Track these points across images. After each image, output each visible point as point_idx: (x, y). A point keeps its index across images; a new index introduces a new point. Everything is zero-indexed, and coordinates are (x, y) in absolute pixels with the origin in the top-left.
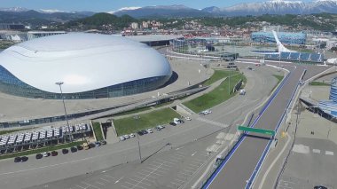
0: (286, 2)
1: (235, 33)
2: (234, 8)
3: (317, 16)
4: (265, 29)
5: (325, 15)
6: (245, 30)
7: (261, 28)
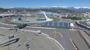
0: (45, 7)
1: (34, 13)
2: (35, 8)
3: (52, 9)
4: (41, 12)
5: (54, 9)
6: (36, 12)
7: (40, 12)
